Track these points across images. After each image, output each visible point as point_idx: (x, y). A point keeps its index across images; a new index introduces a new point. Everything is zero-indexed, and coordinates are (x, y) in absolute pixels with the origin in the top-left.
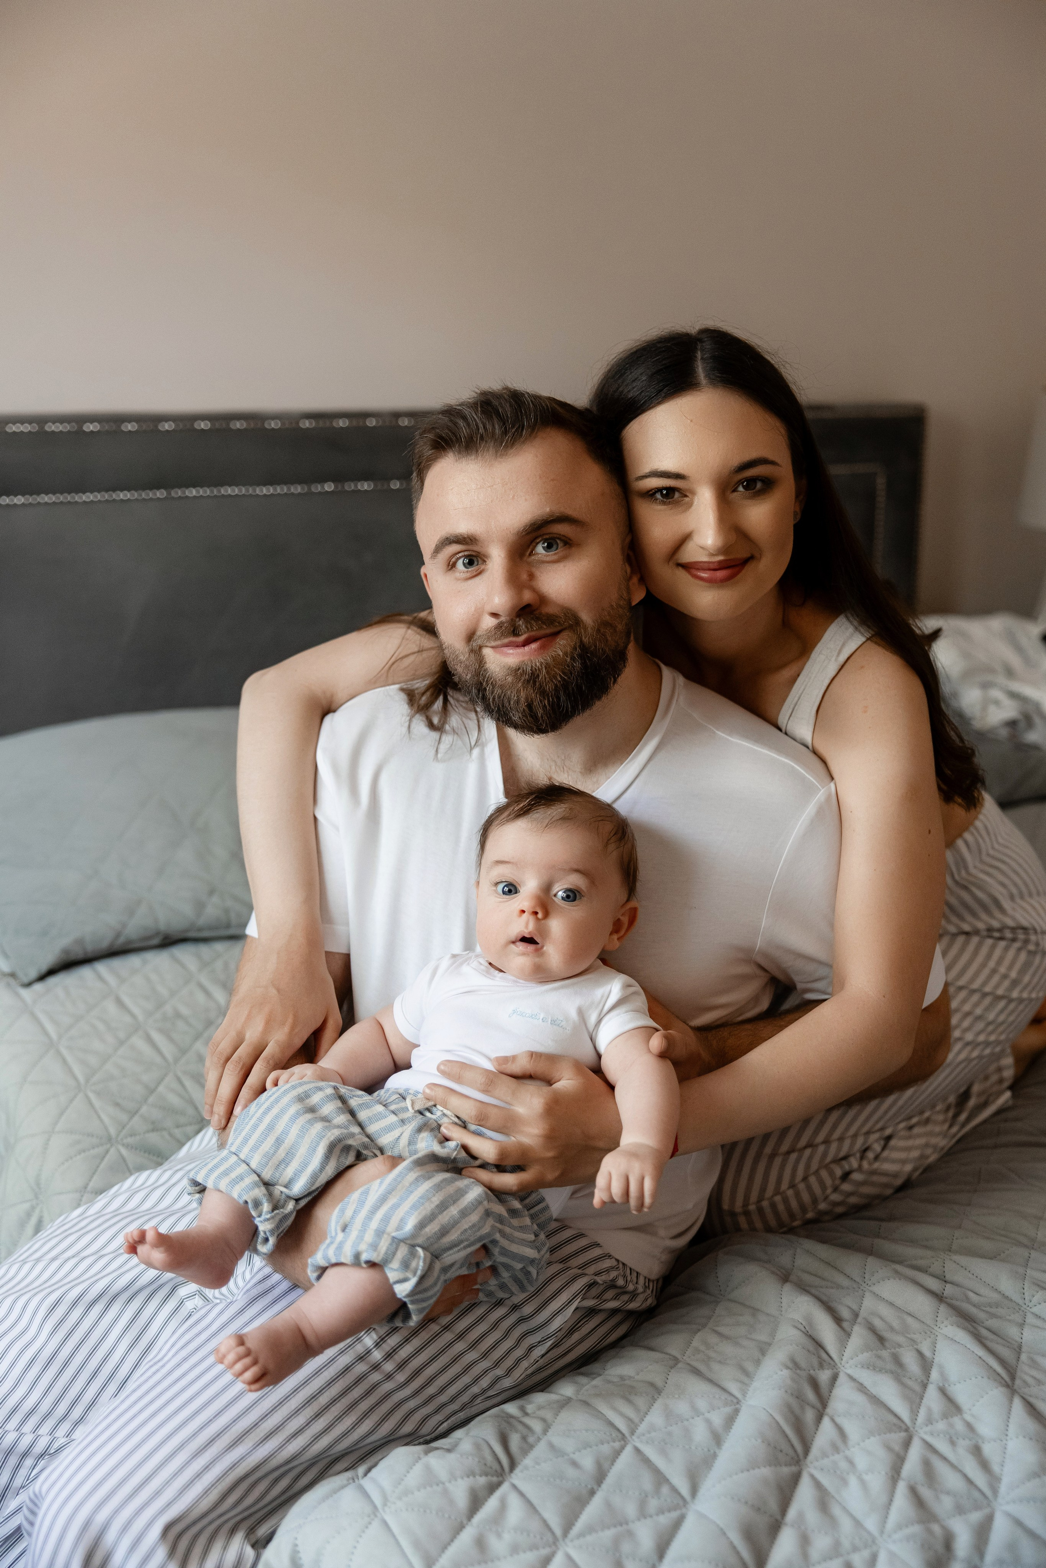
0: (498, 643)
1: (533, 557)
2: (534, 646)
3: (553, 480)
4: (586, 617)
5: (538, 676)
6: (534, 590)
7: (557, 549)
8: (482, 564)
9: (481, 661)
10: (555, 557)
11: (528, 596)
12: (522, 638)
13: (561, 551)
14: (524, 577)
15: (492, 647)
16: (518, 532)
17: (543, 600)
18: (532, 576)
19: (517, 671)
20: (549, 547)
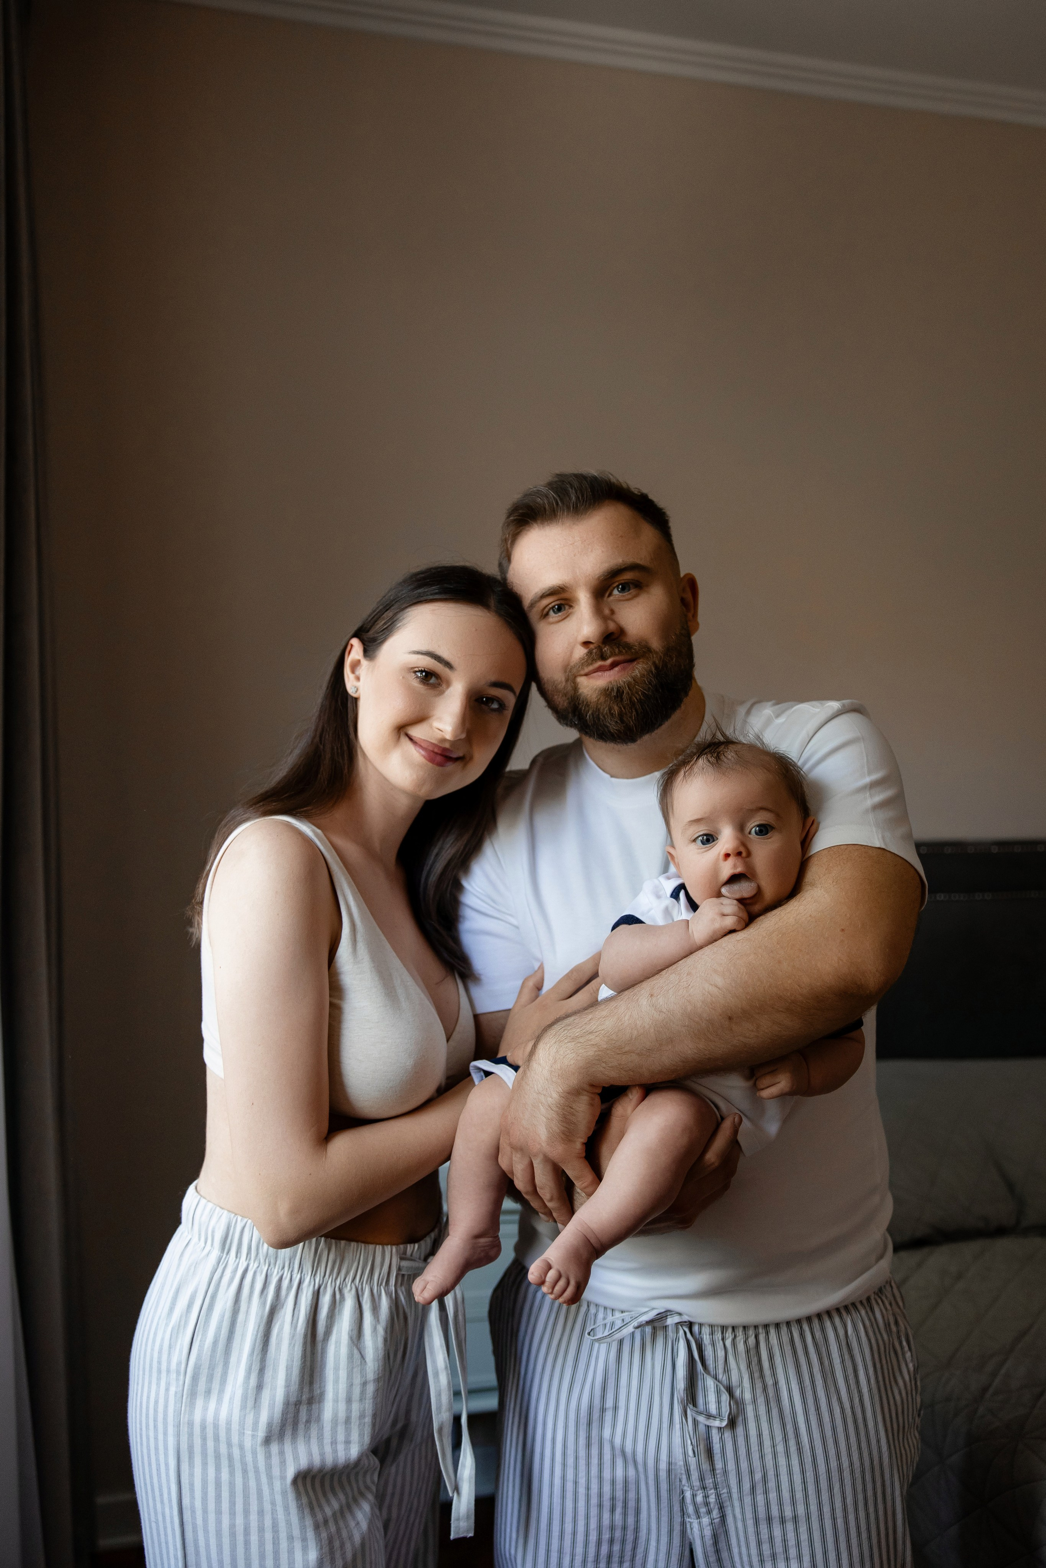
0: (591, 668)
1: (611, 598)
2: (616, 669)
3: (621, 536)
4: (656, 644)
5: (623, 692)
6: (615, 622)
7: (629, 590)
8: (570, 609)
9: (576, 688)
10: (629, 596)
11: (612, 626)
12: (609, 661)
13: (633, 591)
14: (607, 612)
15: (586, 675)
16: (599, 578)
17: (622, 631)
18: (612, 612)
19: (606, 692)
20: (623, 590)
